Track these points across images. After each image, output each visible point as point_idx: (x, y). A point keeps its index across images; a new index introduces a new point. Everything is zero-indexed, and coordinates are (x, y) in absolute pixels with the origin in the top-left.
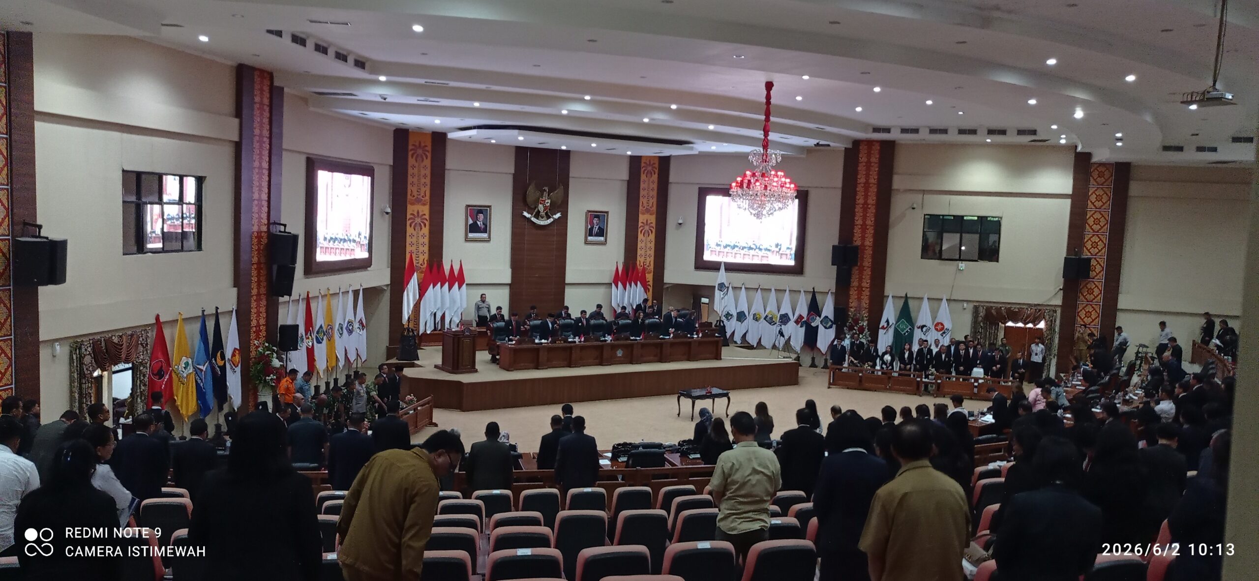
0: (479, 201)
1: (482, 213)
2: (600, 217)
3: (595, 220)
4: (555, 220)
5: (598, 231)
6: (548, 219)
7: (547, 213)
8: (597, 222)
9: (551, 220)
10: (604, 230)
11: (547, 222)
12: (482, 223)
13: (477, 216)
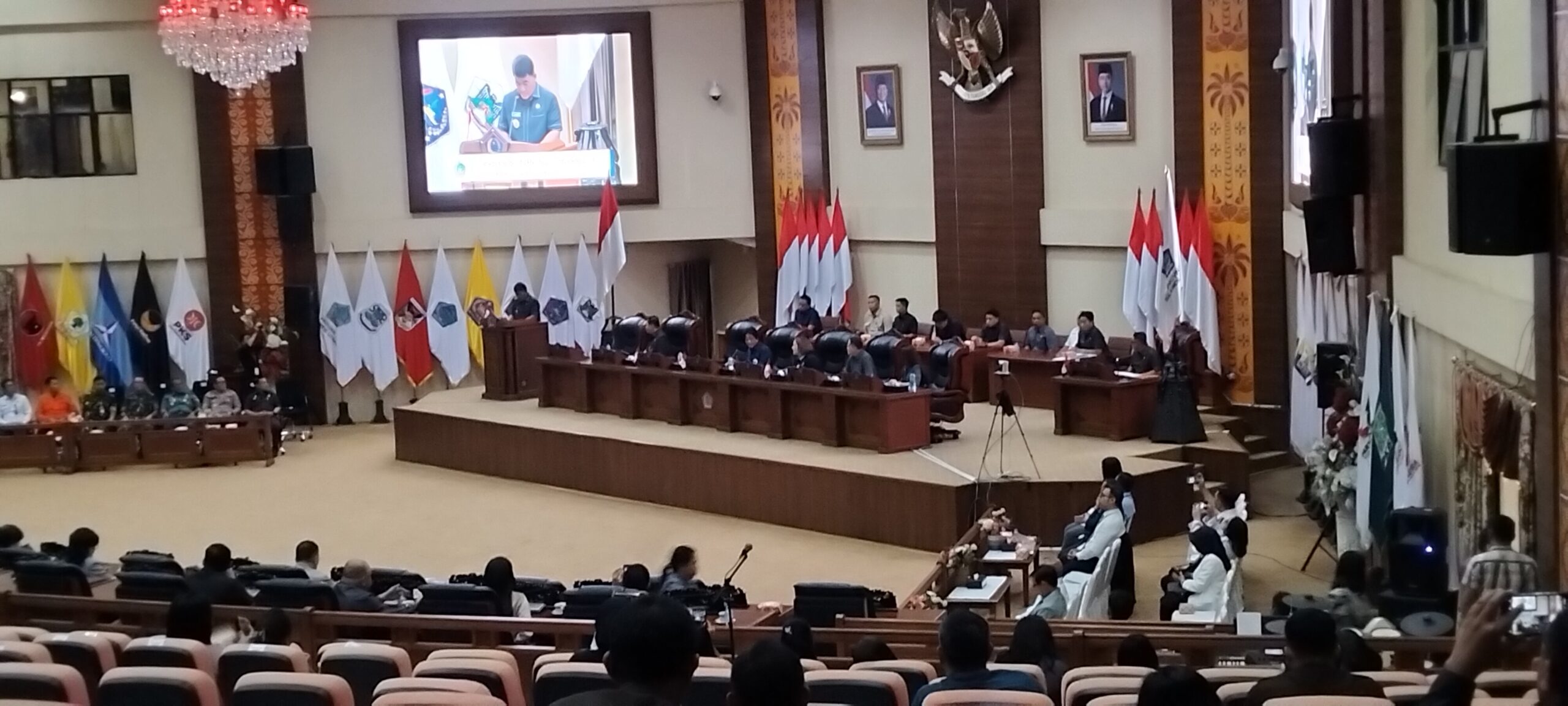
1: (885, 84)
2: (1113, 67)
3: (1103, 78)
4: (1002, 87)
5: (1112, 106)
6: (984, 85)
7: (981, 69)
8: (1106, 83)
9: (991, 88)
10: (1124, 102)
11: (983, 94)
12: (886, 105)
13: (876, 89)
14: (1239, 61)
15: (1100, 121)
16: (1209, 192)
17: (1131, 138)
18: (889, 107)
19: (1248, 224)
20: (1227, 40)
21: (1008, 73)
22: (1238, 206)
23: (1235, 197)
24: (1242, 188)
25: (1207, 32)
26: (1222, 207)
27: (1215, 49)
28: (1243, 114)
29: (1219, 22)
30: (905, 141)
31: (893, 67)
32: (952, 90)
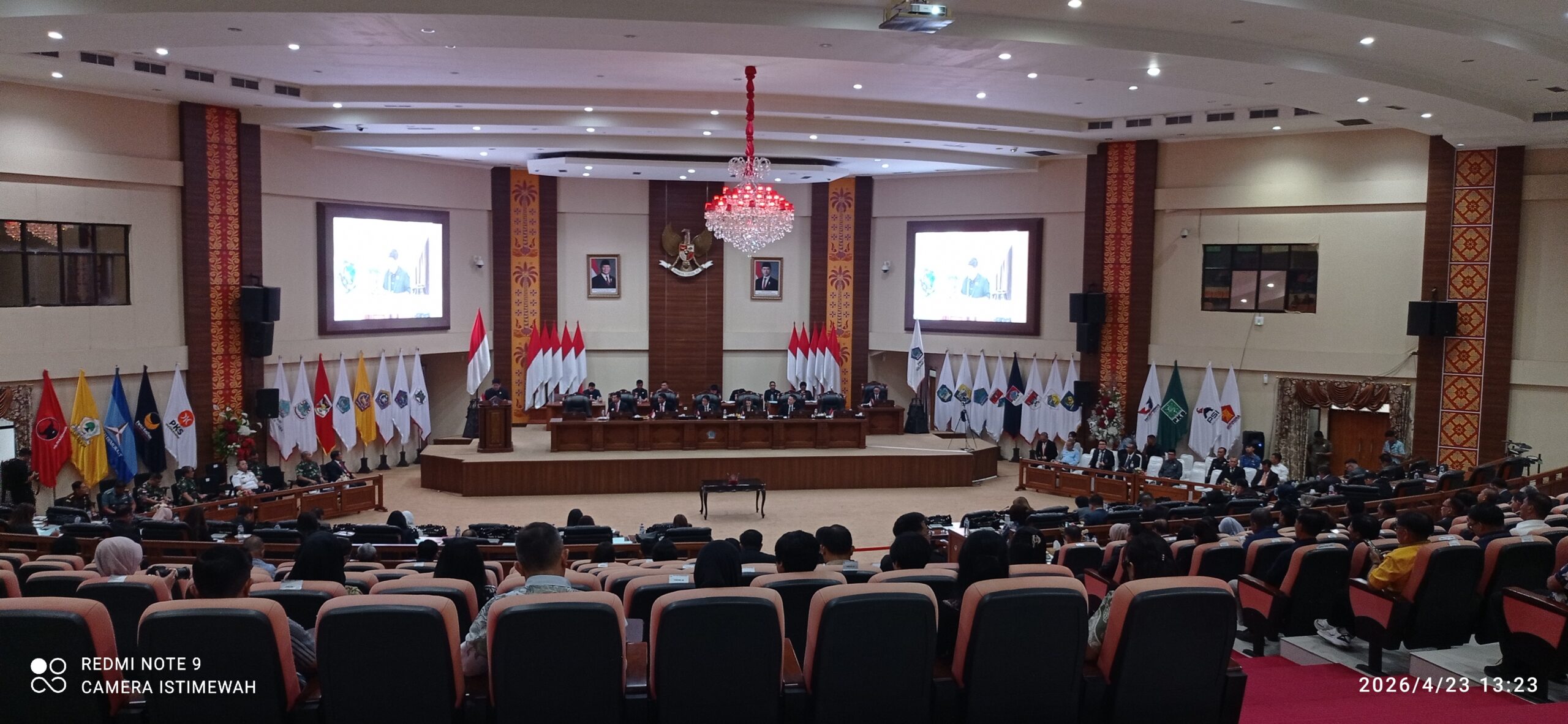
0: (604, 248)
1: (609, 264)
2: (772, 264)
3: (765, 269)
4: (704, 270)
5: (769, 283)
6: (694, 269)
7: (692, 262)
8: (766, 272)
9: (699, 270)
10: (777, 282)
11: (694, 273)
12: (608, 276)
13: (601, 267)
14: (849, 266)
15: (761, 289)
16: (829, 324)
18: (610, 277)
19: (850, 338)
20: (841, 256)
21: (709, 264)
22: (845, 330)
23: (843, 326)
24: (848, 321)
25: (830, 251)
26: (837, 330)
27: (834, 259)
28: (849, 289)
29: (837, 248)
30: (622, 296)
31: (617, 256)
32: (668, 271)
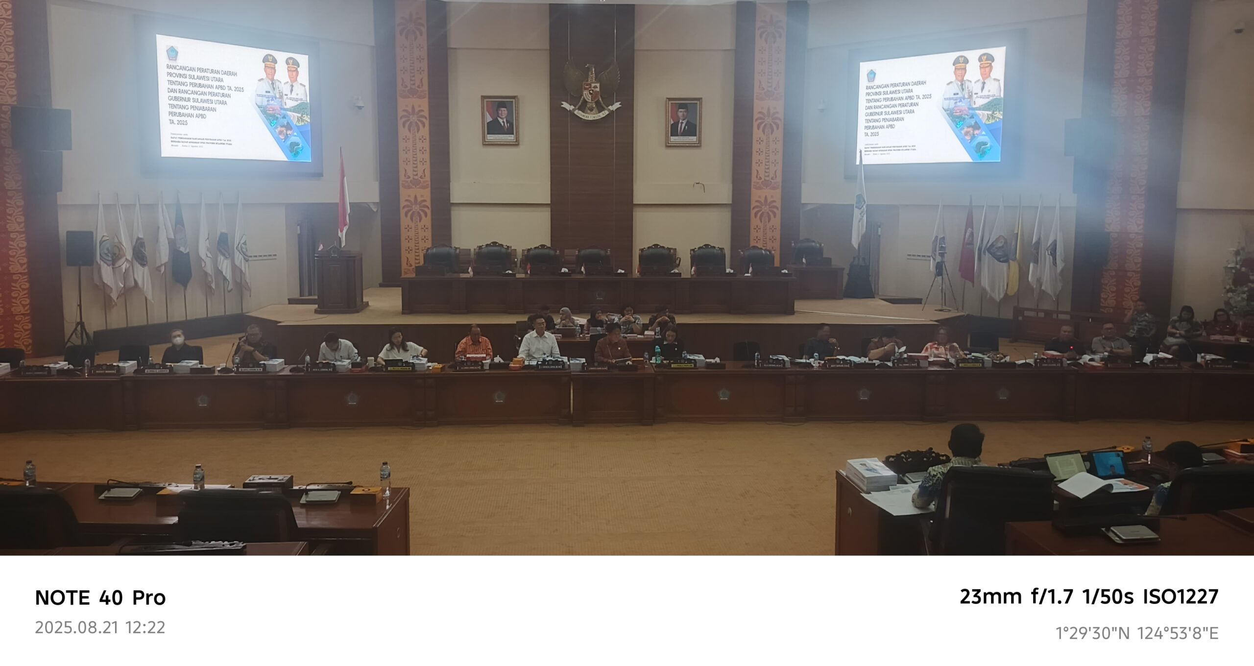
0: (500, 88)
1: (506, 108)
2: (689, 106)
3: (681, 112)
4: (611, 113)
5: (686, 127)
6: (600, 112)
7: (598, 103)
8: (683, 115)
9: (607, 112)
10: (696, 126)
11: (599, 116)
12: (505, 120)
13: (497, 110)
14: (779, 106)
15: (677, 135)
16: (754, 174)
17: (698, 145)
18: (508, 121)
19: (779, 190)
20: (769, 95)
21: (617, 105)
22: (772, 181)
23: (770, 177)
24: (775, 172)
25: (756, 90)
26: (762, 182)
27: (761, 99)
28: (778, 134)
29: (764, 86)
30: (521, 143)
31: (514, 97)
32: (571, 113)
